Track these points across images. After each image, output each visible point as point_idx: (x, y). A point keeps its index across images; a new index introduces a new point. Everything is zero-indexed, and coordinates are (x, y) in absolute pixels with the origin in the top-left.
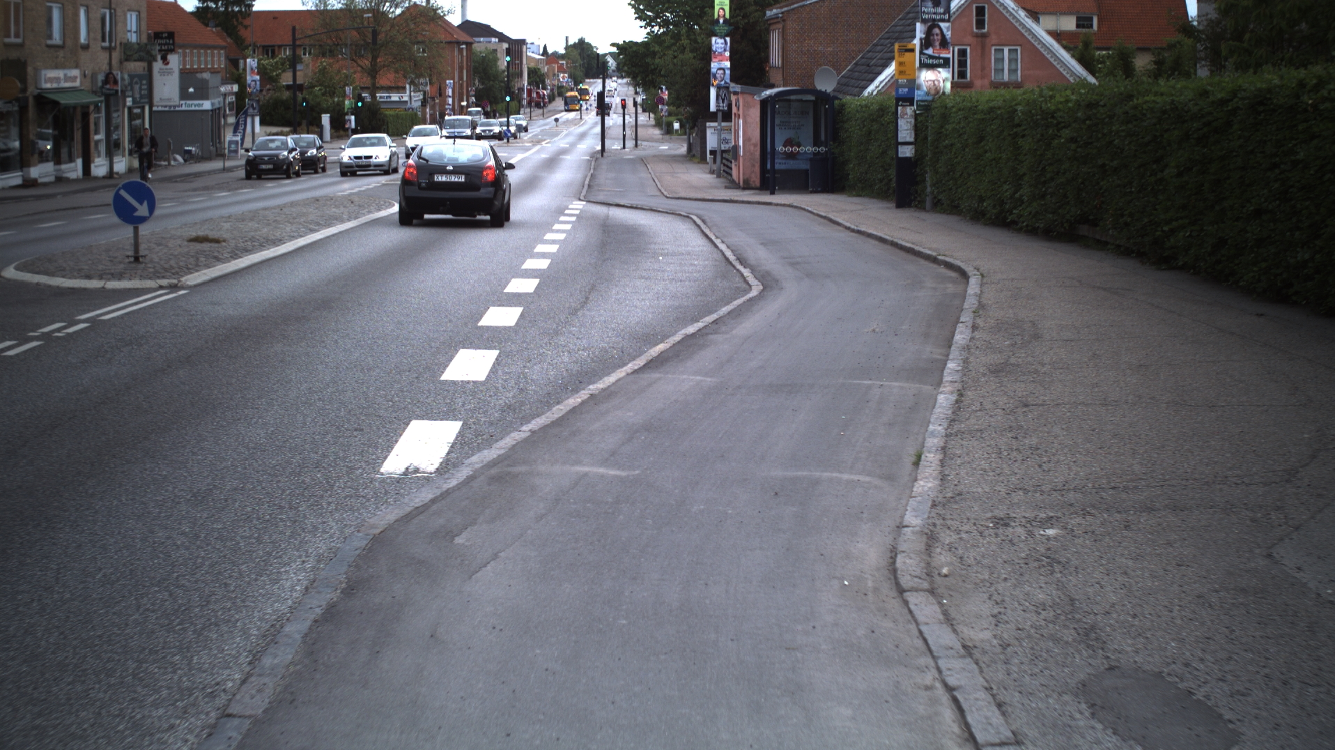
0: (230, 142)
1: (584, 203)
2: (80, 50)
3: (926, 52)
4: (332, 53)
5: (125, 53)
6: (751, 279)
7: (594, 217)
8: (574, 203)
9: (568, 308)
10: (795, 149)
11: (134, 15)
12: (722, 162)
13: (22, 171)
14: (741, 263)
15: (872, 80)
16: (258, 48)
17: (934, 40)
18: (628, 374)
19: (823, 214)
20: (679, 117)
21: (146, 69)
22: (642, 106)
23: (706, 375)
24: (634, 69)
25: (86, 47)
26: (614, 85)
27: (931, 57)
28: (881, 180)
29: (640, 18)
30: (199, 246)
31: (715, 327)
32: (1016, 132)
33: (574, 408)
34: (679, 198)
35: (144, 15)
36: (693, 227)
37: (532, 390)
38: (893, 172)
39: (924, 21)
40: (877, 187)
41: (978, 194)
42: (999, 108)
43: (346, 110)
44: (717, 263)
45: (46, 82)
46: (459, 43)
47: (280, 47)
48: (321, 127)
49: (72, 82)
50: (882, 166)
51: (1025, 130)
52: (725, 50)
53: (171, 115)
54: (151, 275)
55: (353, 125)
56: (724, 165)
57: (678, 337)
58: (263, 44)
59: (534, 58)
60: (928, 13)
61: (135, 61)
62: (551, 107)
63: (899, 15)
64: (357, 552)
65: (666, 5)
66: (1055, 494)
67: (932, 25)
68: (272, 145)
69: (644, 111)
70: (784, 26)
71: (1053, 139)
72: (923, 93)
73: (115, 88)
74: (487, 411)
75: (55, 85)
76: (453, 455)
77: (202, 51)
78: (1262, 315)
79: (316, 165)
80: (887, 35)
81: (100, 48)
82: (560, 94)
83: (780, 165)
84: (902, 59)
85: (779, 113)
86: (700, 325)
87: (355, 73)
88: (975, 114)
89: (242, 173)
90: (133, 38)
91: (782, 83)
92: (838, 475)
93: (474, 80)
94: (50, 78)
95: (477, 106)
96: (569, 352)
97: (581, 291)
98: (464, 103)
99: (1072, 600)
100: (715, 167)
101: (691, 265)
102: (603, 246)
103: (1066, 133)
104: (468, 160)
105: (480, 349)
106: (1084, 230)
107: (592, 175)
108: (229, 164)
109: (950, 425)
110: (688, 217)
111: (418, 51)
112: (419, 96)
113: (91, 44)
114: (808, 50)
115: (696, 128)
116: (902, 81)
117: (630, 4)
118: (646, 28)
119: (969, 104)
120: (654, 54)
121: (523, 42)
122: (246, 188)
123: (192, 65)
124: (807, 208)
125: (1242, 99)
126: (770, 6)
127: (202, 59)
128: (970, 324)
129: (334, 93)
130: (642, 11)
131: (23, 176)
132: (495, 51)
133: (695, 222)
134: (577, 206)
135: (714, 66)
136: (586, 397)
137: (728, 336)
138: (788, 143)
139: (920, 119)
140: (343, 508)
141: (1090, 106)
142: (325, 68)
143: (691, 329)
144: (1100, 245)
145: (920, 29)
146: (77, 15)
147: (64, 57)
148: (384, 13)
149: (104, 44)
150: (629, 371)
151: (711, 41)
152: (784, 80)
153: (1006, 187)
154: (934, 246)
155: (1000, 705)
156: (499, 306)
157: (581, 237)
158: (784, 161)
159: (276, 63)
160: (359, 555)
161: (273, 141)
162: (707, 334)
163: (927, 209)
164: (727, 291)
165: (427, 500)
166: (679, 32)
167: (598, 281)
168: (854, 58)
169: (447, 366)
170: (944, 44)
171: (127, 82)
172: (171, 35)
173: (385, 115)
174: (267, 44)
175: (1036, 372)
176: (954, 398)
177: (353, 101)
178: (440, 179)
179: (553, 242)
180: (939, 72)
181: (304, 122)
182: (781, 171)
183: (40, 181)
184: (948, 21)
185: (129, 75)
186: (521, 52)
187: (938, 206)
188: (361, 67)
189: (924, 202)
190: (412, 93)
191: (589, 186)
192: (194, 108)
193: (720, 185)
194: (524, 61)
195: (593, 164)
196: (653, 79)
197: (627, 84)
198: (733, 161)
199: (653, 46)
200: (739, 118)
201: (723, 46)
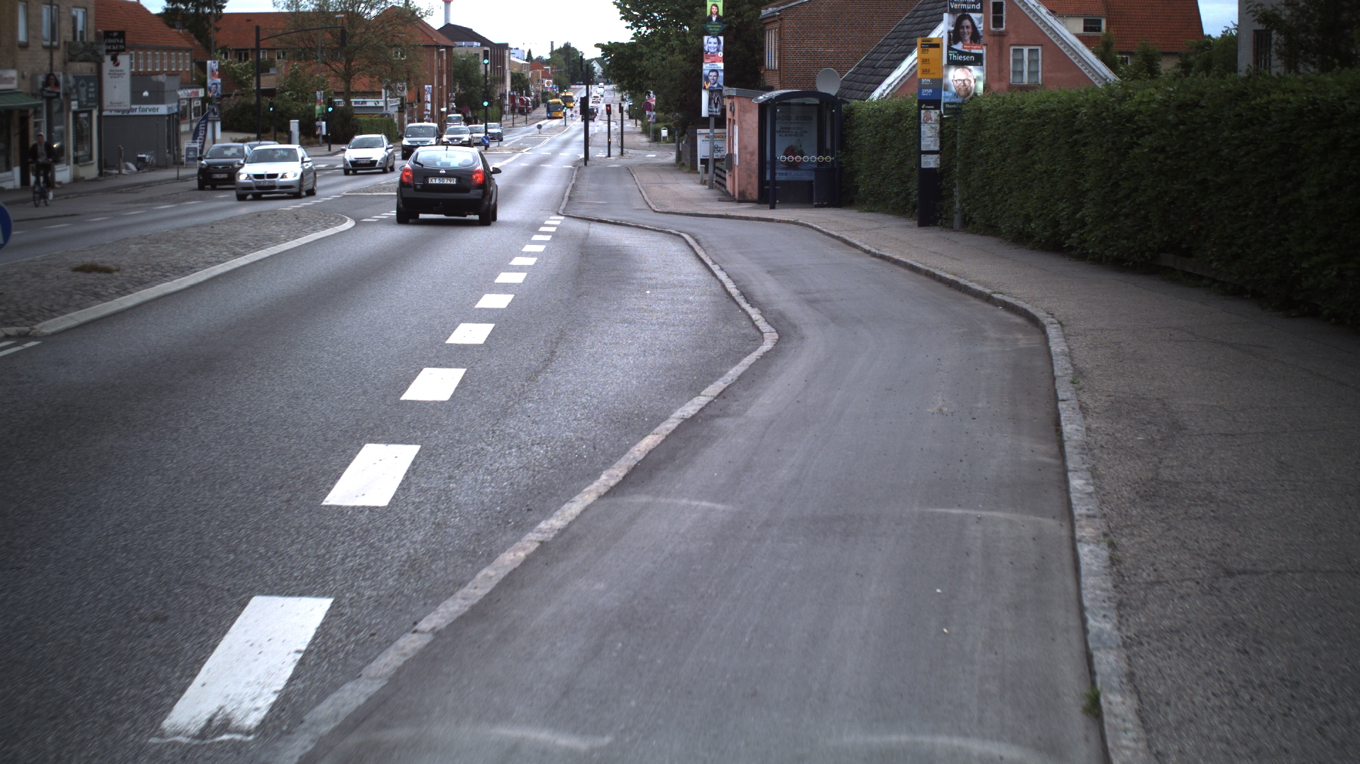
0: (188, 150)
1: (563, 218)
2: (17, 49)
3: (954, 47)
4: (306, 57)
5: (69, 53)
6: (762, 324)
7: (572, 236)
8: (551, 218)
9: (527, 369)
11: (80, 12)
12: (714, 172)
14: (747, 301)
15: (879, 83)
16: (231, 51)
17: (966, 30)
18: (600, 497)
19: (836, 234)
20: (667, 124)
21: (94, 70)
22: (628, 112)
23: (715, 498)
24: (619, 72)
25: (24, 46)
26: (601, 91)
27: (960, 53)
28: (897, 194)
29: (626, 18)
30: (83, 277)
31: (723, 403)
32: (1076, 140)
34: (668, 213)
35: (92, 12)
36: (685, 247)
37: (454, 527)
38: (913, 186)
39: (953, 11)
40: (892, 201)
41: (1023, 212)
42: (1053, 110)
44: (716, 299)
46: (438, 47)
47: (253, 50)
48: (289, 133)
49: (8, 83)
50: (899, 178)
51: (1089, 137)
52: (718, 50)
53: (124, 120)
55: (324, 132)
56: (717, 175)
57: (671, 424)
58: (235, 47)
59: (518, 63)
60: (957, 2)
61: (81, 61)
62: (535, 113)
63: (906, 13)
65: (654, 5)
67: (962, 16)
68: (226, 153)
69: (631, 117)
70: (781, 26)
71: (1131, 148)
72: (951, 94)
73: (57, 91)
74: (377, 574)
77: (165, 53)
80: (893, 35)
81: (40, 48)
82: (545, 101)
83: (781, 176)
84: (925, 56)
85: (779, 118)
86: (702, 400)
87: (328, 76)
88: (1019, 118)
89: (195, 183)
91: (782, 85)
92: (961, 741)
93: (454, 85)
95: (457, 113)
97: (546, 342)
98: (444, 109)
100: (706, 177)
101: (686, 301)
102: (579, 274)
103: (1148, 140)
104: (459, 165)
105: (394, 442)
106: (1168, 260)
107: (573, 185)
108: (183, 172)
110: (679, 235)
111: (397, 56)
112: (396, 102)
113: (29, 44)
114: (807, 51)
115: (686, 135)
116: (926, 80)
117: (615, 3)
118: (632, 29)
120: (641, 55)
121: (505, 46)
122: (193, 199)
123: (146, 67)
124: (815, 226)
126: (765, 5)
127: (165, 61)
128: (1076, 404)
129: (306, 99)
130: (629, 11)
132: (477, 55)
133: (687, 242)
134: (556, 220)
135: (706, 67)
136: (532, 548)
137: (741, 420)
139: (947, 124)
141: (1182, 107)
142: (297, 72)
143: (690, 409)
144: (1190, 279)
146: (14, 11)
148: (358, 15)
149: (45, 43)
150: (603, 490)
151: (703, 41)
152: (781, 82)
153: (1062, 205)
156: (436, 366)
157: (555, 262)
158: (784, 172)
161: (228, 148)
162: (713, 417)
163: (956, 228)
164: (732, 341)
166: (668, 33)
167: (569, 327)
168: (856, 60)
169: (339, 476)
170: (976, 37)
171: (70, 84)
172: (122, 34)
173: (357, 120)
174: (240, 48)
177: (324, 106)
178: (434, 182)
179: (520, 269)
180: (970, 70)
181: (273, 128)
182: (783, 183)
184: (980, 11)
185: (74, 77)
186: (504, 57)
187: (968, 225)
188: (335, 71)
189: (952, 220)
190: (388, 99)
191: (570, 198)
192: (148, 113)
193: (713, 197)
194: (507, 66)
195: (575, 173)
196: (640, 82)
197: (614, 90)
198: (727, 171)
199: (640, 47)
200: (734, 123)
201: (716, 46)
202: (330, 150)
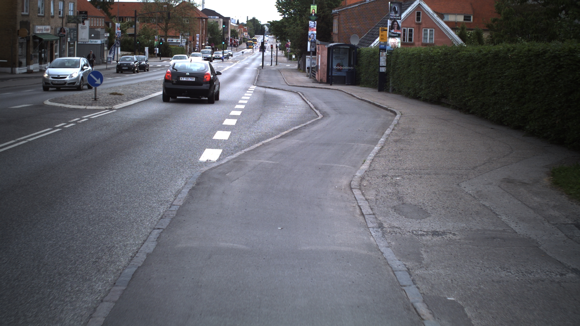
0: (108, 58)
1: (256, 86)
2: (50, 18)
3: (391, 31)
4: (148, 21)
5: (68, 19)
6: (319, 114)
7: (260, 92)
9: (253, 120)
10: (341, 68)
11: (72, 4)
12: (312, 72)
13: (27, 67)
14: (316, 109)
16: (118, 18)
17: (395, 26)
18: (275, 139)
19: (350, 93)
20: (295, 53)
21: (76, 26)
22: (279, 47)
23: (301, 140)
24: (276, 32)
25: (53, 17)
26: (268, 38)
27: (393, 33)
28: (374, 81)
29: (280, 11)
30: (114, 96)
31: (304, 127)
32: (421, 63)
33: (258, 147)
34: (293, 86)
35: (76, 4)
36: (299, 96)
37: (243, 142)
38: (377, 77)
39: (391, 19)
40: (372, 83)
41: (408, 86)
43: (155, 46)
44: (307, 109)
45: (37, 31)
46: (202, 18)
47: (125, 17)
48: (145, 52)
49: (47, 31)
50: (374, 75)
51: (424, 62)
52: (314, 26)
53: (85, 45)
54: (102, 105)
55: (158, 52)
56: (313, 73)
57: (291, 130)
59: (233, 25)
60: (392, 16)
61: (72, 23)
62: (240, 47)
64: (198, 176)
65: (291, 7)
66: (402, 170)
67: (394, 21)
68: (128, 59)
69: (280, 50)
70: (339, 17)
71: (433, 66)
73: (64, 34)
74: (230, 147)
75: (41, 32)
76: (221, 157)
77: (95, 19)
78: (493, 128)
79: (145, 68)
81: (58, 17)
82: (244, 41)
83: (335, 74)
84: (382, 34)
85: (335, 53)
86: (299, 126)
87: (158, 30)
88: (408, 56)
89: (115, 70)
90: (71, 13)
91: (337, 40)
92: (339, 165)
93: (208, 34)
94: (39, 29)
95: (209, 46)
96: (254, 133)
97: (257, 115)
98: (204, 44)
99: (398, 192)
100: (309, 74)
101: (297, 109)
102: (264, 101)
103: (437, 64)
104: (198, 70)
105: (224, 131)
106: (443, 100)
107: (258, 76)
108: (108, 66)
109: (377, 154)
110: (297, 93)
111: (186, 22)
112: (185, 40)
113: (55, 16)
114: (349, 27)
115: (302, 58)
116: (382, 42)
118: (282, 16)
119: (405, 52)
120: (285, 27)
121: (229, 18)
122: (118, 76)
123: (93, 25)
124: (344, 91)
125: (491, 54)
126: (334, 8)
127: (98, 22)
128: (392, 129)
129: (149, 38)
130: (281, 9)
131: (27, 69)
132: (217, 22)
133: (299, 95)
134: (253, 87)
136: (261, 144)
137: (309, 130)
138: (338, 65)
139: (388, 57)
140: (190, 168)
141: (446, 54)
142: (145, 27)
143: (296, 128)
144: (448, 106)
145: (389, 23)
146: (50, 4)
147: (44, 21)
148: (171, 5)
149: (60, 16)
151: (309, 22)
152: (338, 39)
153: (417, 84)
154: (388, 105)
155: (371, 209)
156: (229, 119)
157: (256, 98)
158: (336, 72)
159: (125, 24)
160: (199, 177)
161: (128, 58)
162: (301, 129)
163: (390, 92)
164: (310, 117)
165: (216, 166)
166: (296, 18)
167: (263, 113)
168: (367, 31)
169: (214, 135)
170: (398, 28)
171: (68, 32)
172: (86, 13)
173: (171, 48)
174: (120, 16)
175: (409, 142)
176: (380, 148)
177: (158, 42)
178: (183, 79)
179: (245, 100)
180: (396, 39)
181: (138, 50)
182: (335, 76)
183: (34, 71)
184: (400, 19)
185: (69, 29)
186: (228, 23)
187: (394, 91)
188: (161, 27)
189: (389, 89)
190: (182, 39)
191: (257, 80)
192: (93, 43)
193: (310, 81)
194: (229, 27)
195: (259, 71)
196: (284, 37)
197: (273, 38)
198: (316, 72)
199: (285, 23)
200: (319, 54)
201: (314, 25)
202: (160, 59)
